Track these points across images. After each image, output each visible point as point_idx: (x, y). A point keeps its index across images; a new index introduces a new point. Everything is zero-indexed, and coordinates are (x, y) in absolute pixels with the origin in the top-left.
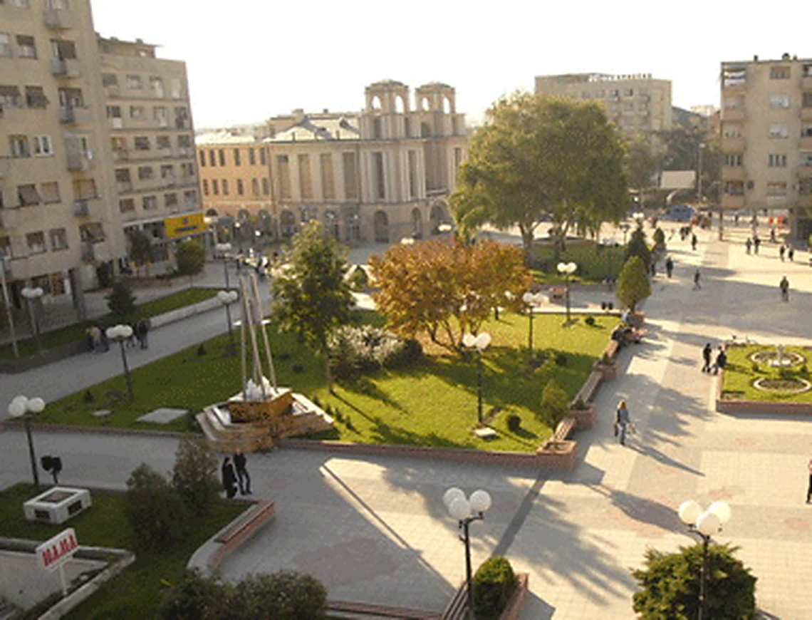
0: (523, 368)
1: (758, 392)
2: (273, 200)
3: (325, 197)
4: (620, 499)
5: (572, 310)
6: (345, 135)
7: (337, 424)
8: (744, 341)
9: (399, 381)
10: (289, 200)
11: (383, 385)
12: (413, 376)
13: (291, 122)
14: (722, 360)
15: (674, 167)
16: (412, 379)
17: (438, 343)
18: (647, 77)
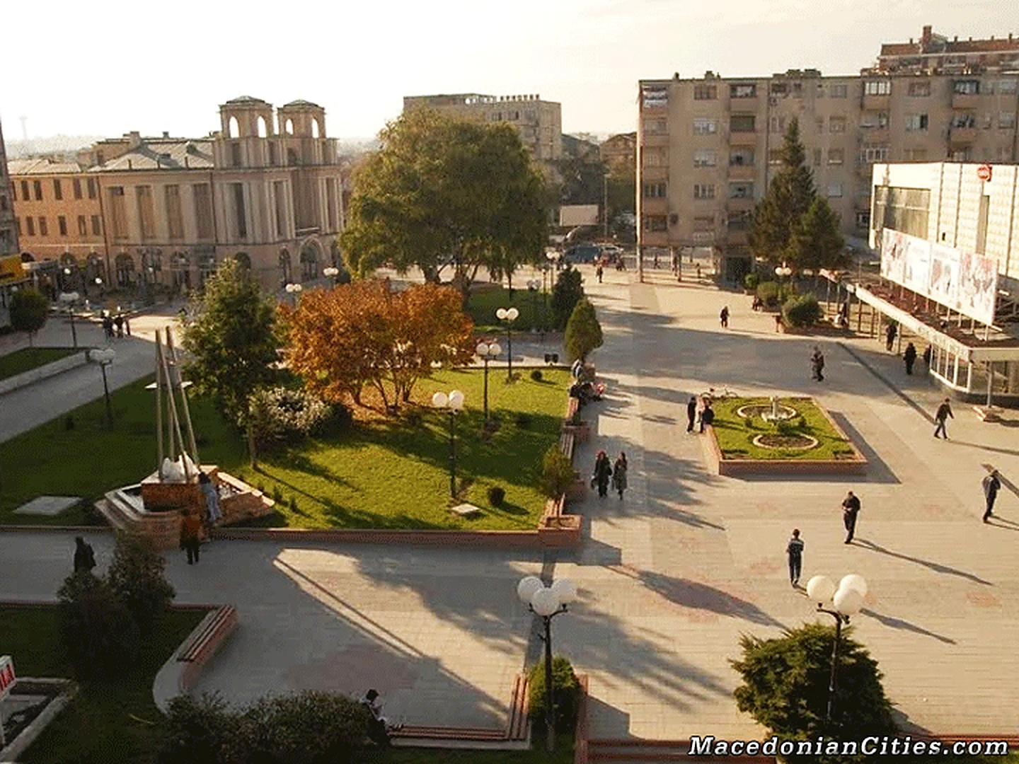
0: (480, 433)
1: (760, 451)
2: (106, 242)
3: (171, 237)
4: (651, 580)
5: (514, 364)
6: (195, 163)
7: (278, 507)
8: (724, 393)
9: (334, 453)
10: (125, 242)
11: (317, 458)
12: (351, 447)
13: (124, 148)
14: (708, 417)
15: (574, 201)
16: (350, 450)
17: (363, 406)
18: (535, 98)
